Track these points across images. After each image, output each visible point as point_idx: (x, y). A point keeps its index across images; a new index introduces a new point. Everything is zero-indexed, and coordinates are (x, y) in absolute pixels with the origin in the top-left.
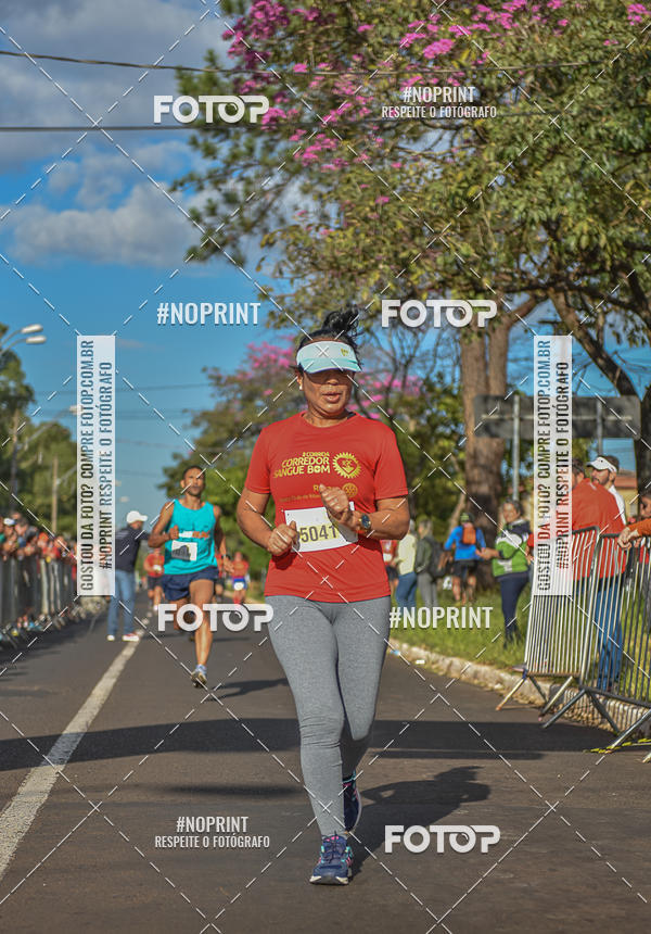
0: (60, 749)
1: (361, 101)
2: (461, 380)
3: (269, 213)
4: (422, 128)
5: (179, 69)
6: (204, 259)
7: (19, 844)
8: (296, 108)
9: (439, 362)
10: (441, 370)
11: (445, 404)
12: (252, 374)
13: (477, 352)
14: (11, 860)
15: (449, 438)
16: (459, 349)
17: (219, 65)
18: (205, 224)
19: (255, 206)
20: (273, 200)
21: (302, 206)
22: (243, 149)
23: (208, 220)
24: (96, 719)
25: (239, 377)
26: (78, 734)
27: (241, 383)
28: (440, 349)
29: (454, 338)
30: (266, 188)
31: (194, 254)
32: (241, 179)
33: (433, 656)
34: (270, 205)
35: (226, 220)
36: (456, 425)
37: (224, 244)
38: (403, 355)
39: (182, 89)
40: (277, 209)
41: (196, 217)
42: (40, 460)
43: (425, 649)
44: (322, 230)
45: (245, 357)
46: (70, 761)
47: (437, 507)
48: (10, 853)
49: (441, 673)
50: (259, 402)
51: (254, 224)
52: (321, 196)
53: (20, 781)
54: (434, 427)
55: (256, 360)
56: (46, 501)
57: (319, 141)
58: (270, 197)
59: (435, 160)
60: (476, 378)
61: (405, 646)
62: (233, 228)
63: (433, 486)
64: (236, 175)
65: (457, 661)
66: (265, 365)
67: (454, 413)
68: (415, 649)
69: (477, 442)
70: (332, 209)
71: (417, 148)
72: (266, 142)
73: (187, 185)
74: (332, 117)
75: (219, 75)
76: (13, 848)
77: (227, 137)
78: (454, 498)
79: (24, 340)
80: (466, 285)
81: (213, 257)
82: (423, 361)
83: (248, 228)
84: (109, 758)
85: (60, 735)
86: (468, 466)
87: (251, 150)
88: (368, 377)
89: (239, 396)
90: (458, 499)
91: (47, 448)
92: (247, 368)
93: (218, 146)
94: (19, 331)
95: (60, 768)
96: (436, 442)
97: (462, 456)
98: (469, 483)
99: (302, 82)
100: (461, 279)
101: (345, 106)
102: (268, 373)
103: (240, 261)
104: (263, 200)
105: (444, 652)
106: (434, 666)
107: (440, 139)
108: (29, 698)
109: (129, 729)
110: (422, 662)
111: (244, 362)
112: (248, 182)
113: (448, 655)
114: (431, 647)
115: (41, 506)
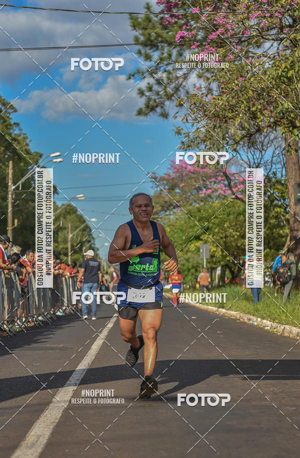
0: (75, 378)
1: (229, 27)
2: (286, 176)
3: (181, 89)
4: (262, 40)
5: (131, 14)
6: (146, 114)
7: (53, 429)
8: (194, 32)
9: (274, 166)
10: (275, 170)
11: (278, 189)
12: (173, 175)
13: (295, 160)
14: (49, 438)
15: (280, 207)
16: (285, 158)
17: (152, 11)
18: (146, 96)
19: (173, 85)
20: (182, 82)
21: (198, 85)
22: (165, 54)
23: (148, 94)
24: (93, 362)
25: (166, 177)
26: (84, 370)
27: (168, 180)
28: (274, 159)
29: (282, 153)
30: (178, 75)
31: (140, 113)
32: (165, 71)
33: (275, 325)
34: (181, 84)
35: (158, 93)
36: (284, 200)
37: (157, 106)
38: (255, 163)
39: (132, 24)
40: (184, 86)
41: (141, 93)
42: (61, 225)
43: (270, 321)
44: (209, 96)
45: (169, 167)
46: (79, 385)
47: (275, 244)
48: (49, 434)
49: (279, 334)
50: (177, 190)
51: (172, 95)
52: (208, 79)
53: (53, 396)
54: (272, 201)
55: (175, 168)
56: (65, 246)
57: (207, 49)
58: (181, 80)
59: (269, 58)
60: (294, 174)
61: (259, 319)
62: (161, 98)
63: (273, 233)
64: (162, 69)
65: (287, 327)
66: (180, 170)
67: (282, 193)
68: (264, 321)
69: (296, 208)
70: (214, 86)
71: (259, 51)
72: (178, 51)
73: (136, 76)
74: (213, 36)
75: (152, 15)
76: (50, 431)
77: (157, 49)
78: (284, 239)
79: (52, 161)
80: (288, 124)
81: (151, 113)
82: (265, 166)
83: (169, 97)
84: (101, 382)
85: (74, 371)
86: (291, 222)
87: (170, 55)
88: (236, 175)
89: (167, 187)
90: (286, 239)
91: (65, 218)
92: (171, 172)
93: (152, 54)
94: (50, 156)
95: (75, 388)
96: (274, 209)
97: (287, 216)
98: (291, 230)
99: (196, 18)
100: (285, 121)
101: (221, 30)
102: (182, 175)
103: (165, 115)
104: (177, 82)
105: (281, 323)
106: (275, 330)
107: (272, 46)
108: (58, 351)
109: (111, 367)
110: (269, 328)
111: (170, 169)
112: (169, 73)
113: (283, 324)
114: (273, 320)
115: (63, 248)
